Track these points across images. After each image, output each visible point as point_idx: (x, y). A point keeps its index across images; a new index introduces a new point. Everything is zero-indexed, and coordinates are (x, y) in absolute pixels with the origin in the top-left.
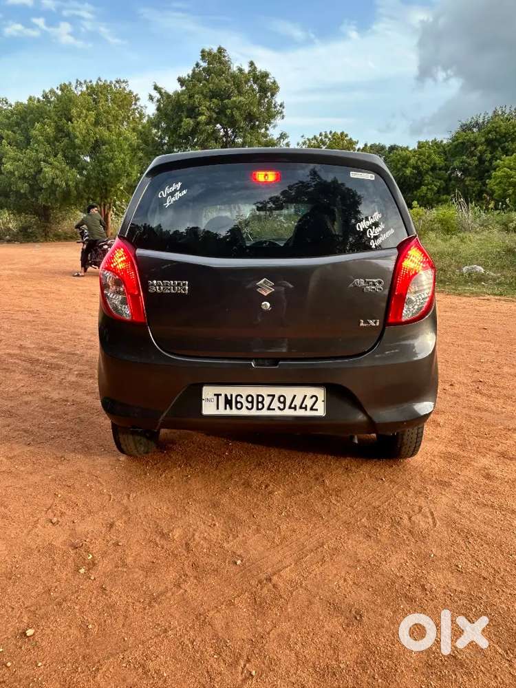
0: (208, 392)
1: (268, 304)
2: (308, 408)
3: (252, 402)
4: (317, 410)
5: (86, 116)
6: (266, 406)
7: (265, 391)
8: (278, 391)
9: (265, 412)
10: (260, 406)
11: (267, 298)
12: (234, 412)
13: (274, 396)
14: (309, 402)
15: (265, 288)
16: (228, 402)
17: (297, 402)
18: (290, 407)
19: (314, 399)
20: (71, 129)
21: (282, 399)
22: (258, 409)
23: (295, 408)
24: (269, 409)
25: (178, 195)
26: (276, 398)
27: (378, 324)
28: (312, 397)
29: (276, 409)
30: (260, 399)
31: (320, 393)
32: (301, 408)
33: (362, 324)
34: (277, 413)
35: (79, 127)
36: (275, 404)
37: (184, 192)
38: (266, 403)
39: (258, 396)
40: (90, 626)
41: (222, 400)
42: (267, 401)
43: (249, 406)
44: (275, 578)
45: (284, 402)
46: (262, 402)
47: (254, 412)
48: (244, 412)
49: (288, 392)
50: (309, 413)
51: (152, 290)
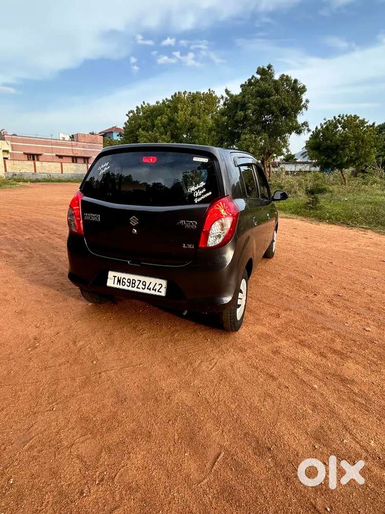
0: (111, 274)
1: (136, 231)
2: (157, 290)
3: (130, 283)
4: (161, 292)
5: (186, 110)
6: (136, 286)
7: (137, 277)
8: (143, 278)
9: (135, 289)
10: (133, 285)
11: (135, 227)
12: (121, 287)
13: (140, 281)
14: (157, 287)
15: (134, 221)
16: (119, 281)
17: (151, 286)
18: (148, 288)
19: (160, 286)
20: (176, 117)
21: (144, 283)
22: (132, 287)
23: (150, 289)
24: (137, 288)
25: (106, 169)
26: (141, 283)
27: (193, 247)
28: (159, 285)
29: (141, 288)
30: (134, 282)
31: (164, 283)
32: (153, 289)
33: (184, 246)
34: (141, 290)
35: (181, 116)
36: (141, 286)
37: (108, 167)
38: (136, 284)
39: (133, 280)
40: (12, 372)
41: (116, 279)
42: (137, 283)
43: (128, 284)
44: (103, 373)
45: (145, 285)
46: (134, 284)
47: (130, 288)
48: (125, 288)
49: (148, 280)
50: (157, 293)
51: (86, 218)
